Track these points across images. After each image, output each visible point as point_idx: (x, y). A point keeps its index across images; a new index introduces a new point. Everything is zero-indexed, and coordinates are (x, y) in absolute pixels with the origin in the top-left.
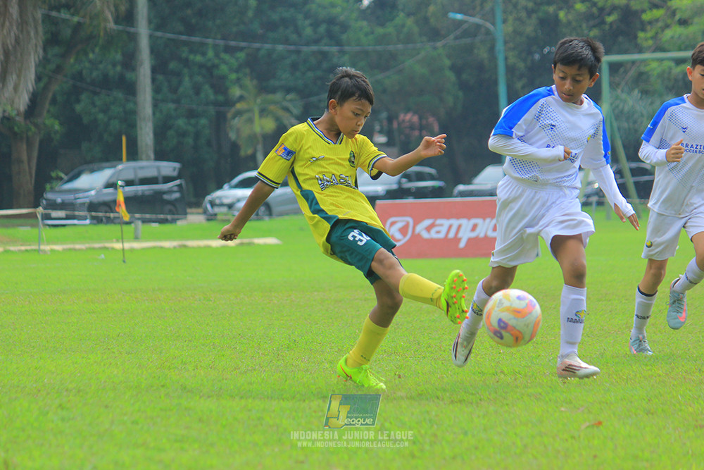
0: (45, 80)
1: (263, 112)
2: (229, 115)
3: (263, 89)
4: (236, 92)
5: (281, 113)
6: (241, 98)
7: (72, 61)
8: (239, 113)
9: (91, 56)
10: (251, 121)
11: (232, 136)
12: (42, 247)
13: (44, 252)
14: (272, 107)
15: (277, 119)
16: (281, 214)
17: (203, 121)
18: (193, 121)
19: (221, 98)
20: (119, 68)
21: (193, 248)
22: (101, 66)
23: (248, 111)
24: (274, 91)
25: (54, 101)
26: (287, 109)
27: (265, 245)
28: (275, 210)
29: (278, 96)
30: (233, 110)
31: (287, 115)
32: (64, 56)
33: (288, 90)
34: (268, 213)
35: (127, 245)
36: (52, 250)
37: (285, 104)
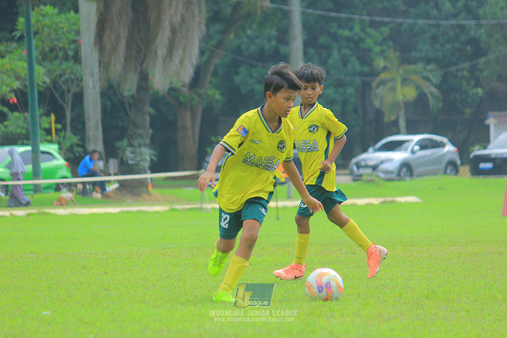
0: (207, 54)
1: (405, 81)
2: (374, 84)
3: (406, 60)
4: (380, 63)
5: (421, 82)
6: (385, 69)
7: (232, 36)
8: (383, 83)
9: (249, 32)
10: (393, 89)
11: (377, 103)
12: (205, 206)
13: (206, 210)
14: (414, 77)
15: (418, 87)
16: (421, 175)
17: (350, 90)
18: (341, 90)
19: (366, 69)
20: (274, 43)
22: (258, 41)
23: (393, 80)
24: (415, 62)
25: (215, 74)
26: (428, 79)
27: (406, 203)
28: (416, 171)
29: (419, 67)
30: (377, 80)
31: (428, 83)
32: (224, 32)
33: (428, 61)
34: (409, 173)
35: (281, 204)
37: (425, 73)
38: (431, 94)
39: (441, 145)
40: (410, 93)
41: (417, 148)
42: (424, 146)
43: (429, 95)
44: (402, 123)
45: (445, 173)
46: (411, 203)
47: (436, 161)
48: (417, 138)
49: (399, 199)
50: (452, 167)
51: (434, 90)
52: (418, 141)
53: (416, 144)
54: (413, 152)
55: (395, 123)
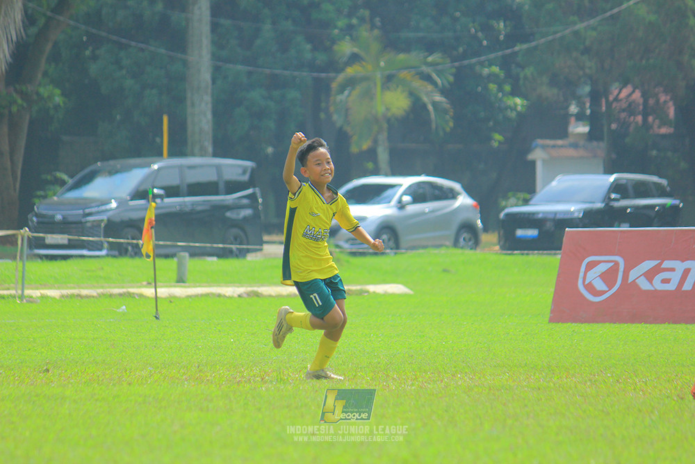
1: (389, 80)
2: (334, 85)
3: (392, 44)
4: (345, 48)
5: (417, 84)
6: (354, 58)
8: (351, 83)
10: (368, 95)
11: (337, 119)
12: (28, 292)
13: (31, 299)
14: (404, 74)
15: (412, 94)
16: (414, 248)
17: (293, 94)
18: (276, 93)
19: (321, 58)
20: (159, 7)
21: (270, 296)
23: (365, 79)
24: (406, 47)
25: (55, 57)
26: (428, 78)
27: (386, 294)
28: (405, 240)
29: (413, 57)
30: (341, 77)
31: (430, 87)
33: (430, 47)
34: (392, 244)
35: (163, 292)
36: (43, 297)
37: (425, 69)
38: (435, 104)
39: (451, 195)
40: (396, 102)
41: (407, 198)
42: (419, 195)
43: (430, 107)
44: (383, 155)
45: (456, 244)
46: (393, 295)
47: (441, 222)
48: (407, 181)
49: (371, 288)
50: (467, 234)
51: (438, 98)
52: (410, 186)
53: (405, 193)
54: (401, 205)
55: (372, 154)
